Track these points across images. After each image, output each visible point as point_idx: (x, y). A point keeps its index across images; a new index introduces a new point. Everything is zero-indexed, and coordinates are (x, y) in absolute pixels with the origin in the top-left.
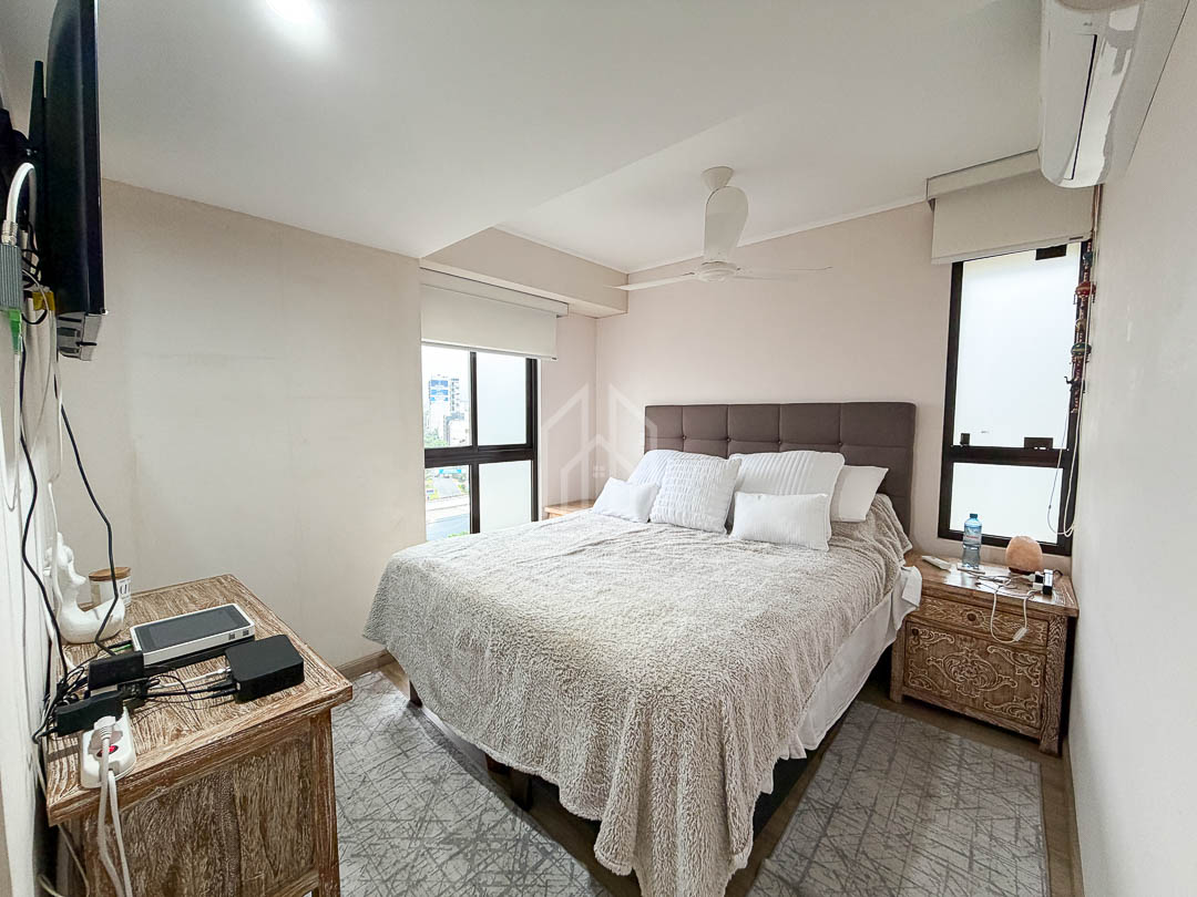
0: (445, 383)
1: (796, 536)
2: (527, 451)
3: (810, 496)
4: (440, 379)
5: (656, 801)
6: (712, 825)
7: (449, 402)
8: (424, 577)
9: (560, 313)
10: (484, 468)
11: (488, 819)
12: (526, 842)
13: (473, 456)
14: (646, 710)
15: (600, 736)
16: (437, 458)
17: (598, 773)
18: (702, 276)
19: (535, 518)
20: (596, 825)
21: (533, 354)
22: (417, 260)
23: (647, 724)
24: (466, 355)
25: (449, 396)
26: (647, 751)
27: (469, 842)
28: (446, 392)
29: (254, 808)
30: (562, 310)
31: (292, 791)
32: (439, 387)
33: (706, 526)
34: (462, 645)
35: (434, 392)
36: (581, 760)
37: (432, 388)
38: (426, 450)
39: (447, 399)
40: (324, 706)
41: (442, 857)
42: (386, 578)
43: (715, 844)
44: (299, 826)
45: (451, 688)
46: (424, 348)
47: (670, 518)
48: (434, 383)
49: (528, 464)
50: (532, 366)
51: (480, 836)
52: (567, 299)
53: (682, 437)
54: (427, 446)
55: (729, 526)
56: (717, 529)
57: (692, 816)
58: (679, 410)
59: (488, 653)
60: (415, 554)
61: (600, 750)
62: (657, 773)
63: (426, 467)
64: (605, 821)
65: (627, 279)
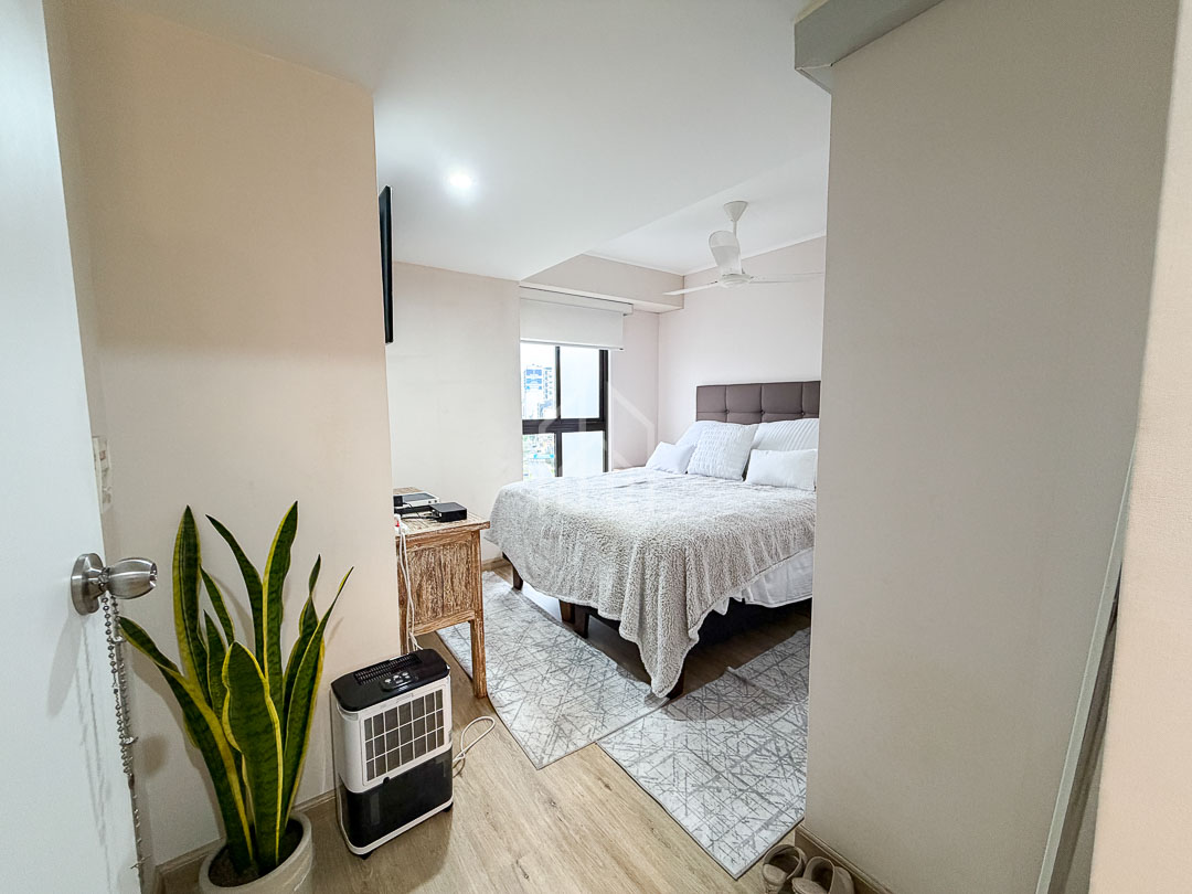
0: (539, 372)
1: (790, 481)
2: (599, 424)
3: (805, 451)
4: (534, 368)
5: (648, 599)
6: (677, 612)
7: (543, 390)
8: (522, 498)
9: (625, 312)
10: (565, 436)
11: (561, 639)
12: (582, 650)
13: (560, 426)
14: (642, 551)
15: (620, 572)
16: (531, 427)
17: (618, 593)
18: (722, 284)
19: (606, 469)
20: (618, 623)
21: (604, 346)
22: (517, 282)
23: (643, 558)
24: (552, 349)
25: (542, 385)
26: (643, 574)
27: (548, 647)
28: (539, 381)
29: (448, 570)
30: (628, 309)
31: (463, 568)
32: (532, 377)
33: (727, 475)
34: (546, 536)
35: (529, 381)
36: (610, 587)
37: (528, 377)
38: (524, 421)
39: (540, 388)
40: (477, 528)
41: (533, 650)
42: (499, 501)
43: (678, 625)
44: (466, 587)
45: (538, 564)
46: (522, 345)
47: (701, 470)
48: (529, 372)
49: (601, 433)
50: (604, 355)
51: (556, 645)
52: (631, 301)
53: (726, 412)
54: (524, 418)
55: (744, 476)
56: (735, 477)
57: (665, 605)
58: (724, 389)
59: (561, 537)
60: (516, 486)
61: (620, 579)
62: (649, 584)
63: (524, 433)
64: (623, 619)
65: (682, 281)
